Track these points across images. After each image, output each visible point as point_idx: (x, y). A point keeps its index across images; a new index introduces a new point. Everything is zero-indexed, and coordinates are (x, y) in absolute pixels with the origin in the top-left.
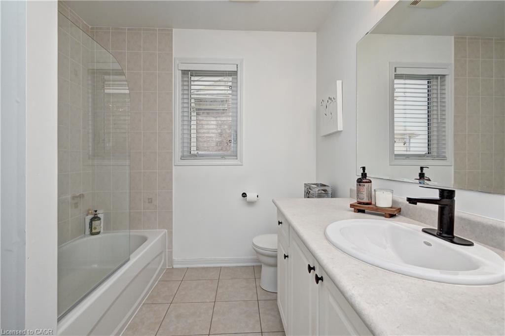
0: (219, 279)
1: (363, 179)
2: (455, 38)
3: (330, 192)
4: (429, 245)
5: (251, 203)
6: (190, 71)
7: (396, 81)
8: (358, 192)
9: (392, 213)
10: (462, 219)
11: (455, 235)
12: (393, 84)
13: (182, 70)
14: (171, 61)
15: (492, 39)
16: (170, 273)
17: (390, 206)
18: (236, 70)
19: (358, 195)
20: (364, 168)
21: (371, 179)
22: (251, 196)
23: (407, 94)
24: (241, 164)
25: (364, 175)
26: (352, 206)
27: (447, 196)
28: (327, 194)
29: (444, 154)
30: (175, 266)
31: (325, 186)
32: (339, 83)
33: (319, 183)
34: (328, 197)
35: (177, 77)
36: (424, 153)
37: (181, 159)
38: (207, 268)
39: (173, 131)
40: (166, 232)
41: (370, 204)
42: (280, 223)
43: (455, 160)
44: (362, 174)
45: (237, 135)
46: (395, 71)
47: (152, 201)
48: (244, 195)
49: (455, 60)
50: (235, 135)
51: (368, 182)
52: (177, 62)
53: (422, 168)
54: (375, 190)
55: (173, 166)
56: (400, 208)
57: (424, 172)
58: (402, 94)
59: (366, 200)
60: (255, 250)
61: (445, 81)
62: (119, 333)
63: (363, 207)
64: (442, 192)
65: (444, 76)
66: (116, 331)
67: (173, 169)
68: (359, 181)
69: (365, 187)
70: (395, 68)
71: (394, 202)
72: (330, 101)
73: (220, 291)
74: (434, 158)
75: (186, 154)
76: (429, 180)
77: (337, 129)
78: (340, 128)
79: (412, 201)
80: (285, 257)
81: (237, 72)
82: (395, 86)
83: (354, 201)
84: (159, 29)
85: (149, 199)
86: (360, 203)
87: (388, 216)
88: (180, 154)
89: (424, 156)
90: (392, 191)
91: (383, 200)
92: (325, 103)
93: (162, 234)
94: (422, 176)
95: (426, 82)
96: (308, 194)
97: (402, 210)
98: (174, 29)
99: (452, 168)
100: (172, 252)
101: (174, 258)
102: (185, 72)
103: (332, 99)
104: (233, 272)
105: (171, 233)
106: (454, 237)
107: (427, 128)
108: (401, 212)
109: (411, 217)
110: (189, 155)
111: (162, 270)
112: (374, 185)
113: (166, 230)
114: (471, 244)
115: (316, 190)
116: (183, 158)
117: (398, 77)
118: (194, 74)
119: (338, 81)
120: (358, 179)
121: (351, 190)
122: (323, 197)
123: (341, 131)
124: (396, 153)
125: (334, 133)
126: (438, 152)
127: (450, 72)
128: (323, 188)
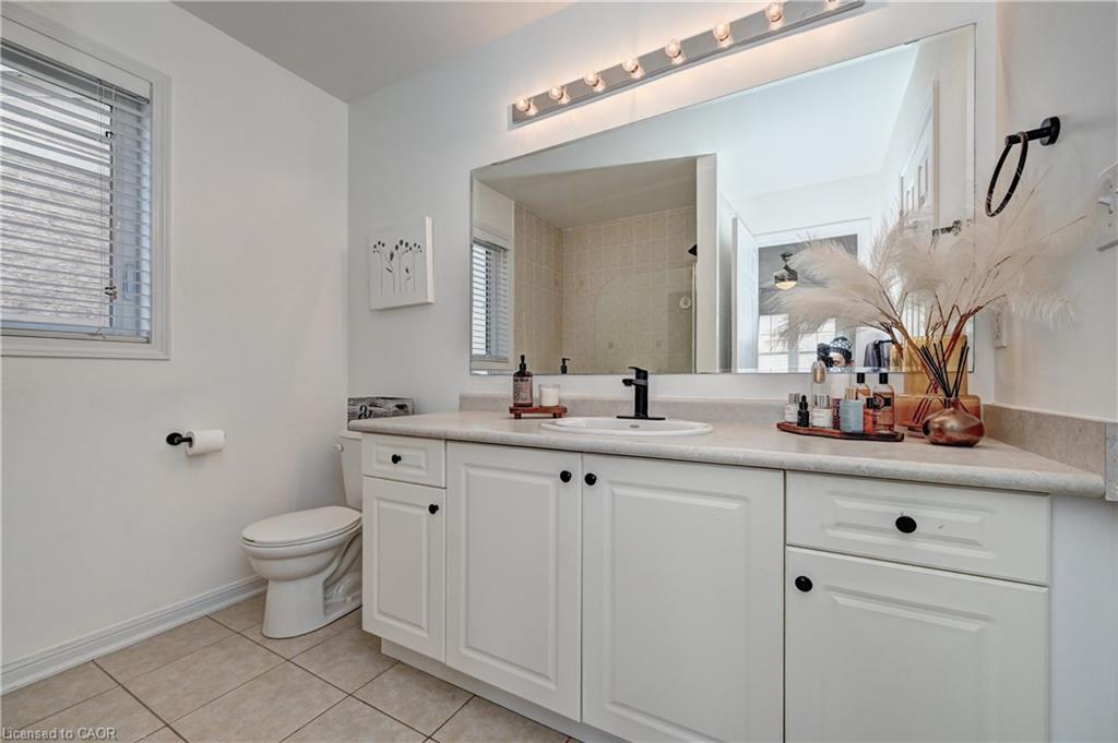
0: (121, 684)
1: (522, 373)
2: (515, 204)
3: (410, 409)
8: (516, 389)
9: (560, 412)
17: (555, 404)
18: (147, 97)
19: (515, 396)
20: (522, 358)
21: (533, 373)
24: (163, 357)
25: (523, 366)
26: (512, 411)
28: (407, 411)
32: (428, 221)
41: (531, 405)
42: (396, 459)
44: (521, 365)
48: (177, 439)
51: (528, 376)
54: (540, 386)
56: (564, 407)
59: (525, 401)
64: (638, 372)
65: (505, 249)
68: (518, 375)
69: (525, 383)
72: (401, 247)
73: (157, 700)
77: (426, 297)
78: (431, 298)
80: (433, 508)
81: (147, 101)
86: (518, 405)
87: (554, 416)
92: (389, 249)
96: (364, 417)
103: (410, 246)
108: (567, 412)
119: (426, 218)
120: (516, 373)
121: (463, 398)
123: (431, 304)
124: (474, 352)
125: (421, 305)
126: (497, 351)
127: (510, 245)
128: (399, 403)
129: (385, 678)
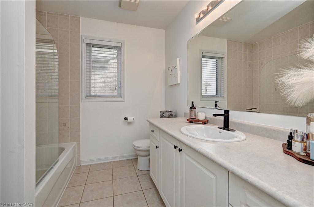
0: (112, 168)
1: (192, 108)
2: (227, 40)
3: (174, 115)
4: (221, 132)
5: (130, 123)
6: (91, 44)
7: (203, 59)
8: (191, 113)
9: (205, 122)
10: (232, 122)
11: (229, 128)
12: (201, 60)
13: (86, 43)
14: (79, 37)
15: (241, 43)
16: (79, 169)
17: (204, 119)
18: (121, 46)
19: (190, 115)
20: (193, 102)
21: (196, 108)
22: (130, 119)
23: (207, 66)
24: (124, 101)
25: (193, 105)
26: (188, 120)
27: (227, 112)
28: (172, 116)
29: (223, 95)
30: (82, 165)
31: (171, 112)
32: (178, 59)
33: (168, 110)
34: (173, 117)
35: (83, 47)
36: (215, 95)
37: (86, 98)
38: (103, 163)
39: (81, 81)
40: (75, 144)
41: (195, 119)
42: (152, 131)
43: (228, 98)
44: (192, 105)
45: (121, 84)
46: (202, 54)
47: (66, 125)
48: (126, 119)
49: (227, 51)
50: (120, 84)
51: (194, 109)
52: (83, 38)
53: (216, 102)
54: (198, 112)
55: (81, 103)
56: (208, 120)
57: (217, 104)
58: (205, 66)
59: (194, 117)
60: (134, 148)
61: (223, 60)
62: (55, 206)
63: (192, 120)
64: (225, 111)
65: (223, 58)
66: (54, 204)
67: (81, 104)
68: (191, 108)
69: (194, 111)
70: (202, 52)
71: (206, 117)
72: (173, 68)
73: (114, 174)
74: (219, 97)
75: (88, 95)
76: (219, 107)
77: (177, 82)
78: (179, 82)
79: (215, 115)
80: (157, 147)
81: (121, 47)
82: (203, 61)
83: (189, 118)
84: (70, 16)
85: (63, 124)
86: (191, 119)
87: (203, 123)
88: (85, 95)
89: (215, 96)
90: (205, 113)
91: (201, 117)
92: (170, 69)
93: (73, 146)
94: (216, 105)
95: (215, 60)
96: (162, 116)
97: (209, 121)
98: (80, 17)
99: (226, 102)
100: (79, 156)
101: (81, 160)
102: (88, 45)
103: (175, 67)
104: (121, 163)
105: (79, 144)
106: (229, 129)
107: (216, 85)
108: (209, 122)
109: (212, 124)
110: (90, 96)
111: (74, 167)
112: (197, 110)
113: (76, 143)
114: (235, 131)
115: (167, 114)
116: (87, 97)
117: (204, 57)
118: (94, 46)
119: (178, 58)
120: (190, 107)
121: (185, 113)
122: (171, 117)
123: (179, 84)
124: (203, 95)
125: (175, 84)
126: (220, 94)
127: (225, 56)
128: (170, 113)
129: (152, 190)
